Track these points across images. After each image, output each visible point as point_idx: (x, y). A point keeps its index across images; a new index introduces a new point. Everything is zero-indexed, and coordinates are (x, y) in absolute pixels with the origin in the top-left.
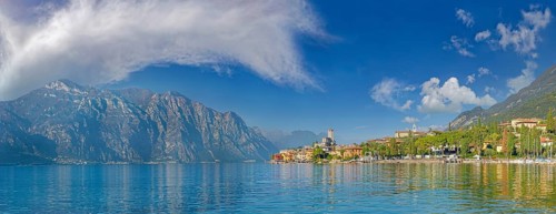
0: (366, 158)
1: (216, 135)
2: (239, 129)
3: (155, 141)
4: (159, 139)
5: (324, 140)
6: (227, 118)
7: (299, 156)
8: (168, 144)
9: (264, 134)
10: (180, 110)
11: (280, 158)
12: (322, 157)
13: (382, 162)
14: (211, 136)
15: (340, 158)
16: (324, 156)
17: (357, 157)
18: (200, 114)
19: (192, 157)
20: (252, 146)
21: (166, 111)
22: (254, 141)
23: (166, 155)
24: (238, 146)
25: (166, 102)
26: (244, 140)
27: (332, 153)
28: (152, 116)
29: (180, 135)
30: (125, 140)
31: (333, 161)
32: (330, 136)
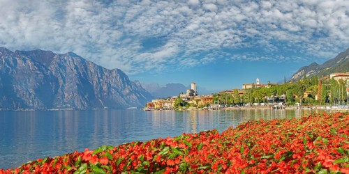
0: (215, 106)
1: (105, 88)
2: (123, 82)
3: (56, 92)
4: (59, 91)
5: (188, 91)
6: (114, 74)
7: (166, 104)
8: (66, 95)
9: (144, 87)
10: (76, 68)
11: (152, 105)
12: (182, 105)
13: (228, 108)
14: (101, 88)
15: (195, 106)
16: (183, 104)
17: (208, 105)
18: (93, 71)
19: (86, 105)
20: (134, 96)
21: (65, 68)
22: (135, 92)
23: (65, 103)
24: (122, 96)
25: (65, 61)
26: (128, 91)
27: (190, 102)
28: (54, 73)
29: (76, 87)
30: (31, 91)
31: (190, 109)
32: (193, 88)
